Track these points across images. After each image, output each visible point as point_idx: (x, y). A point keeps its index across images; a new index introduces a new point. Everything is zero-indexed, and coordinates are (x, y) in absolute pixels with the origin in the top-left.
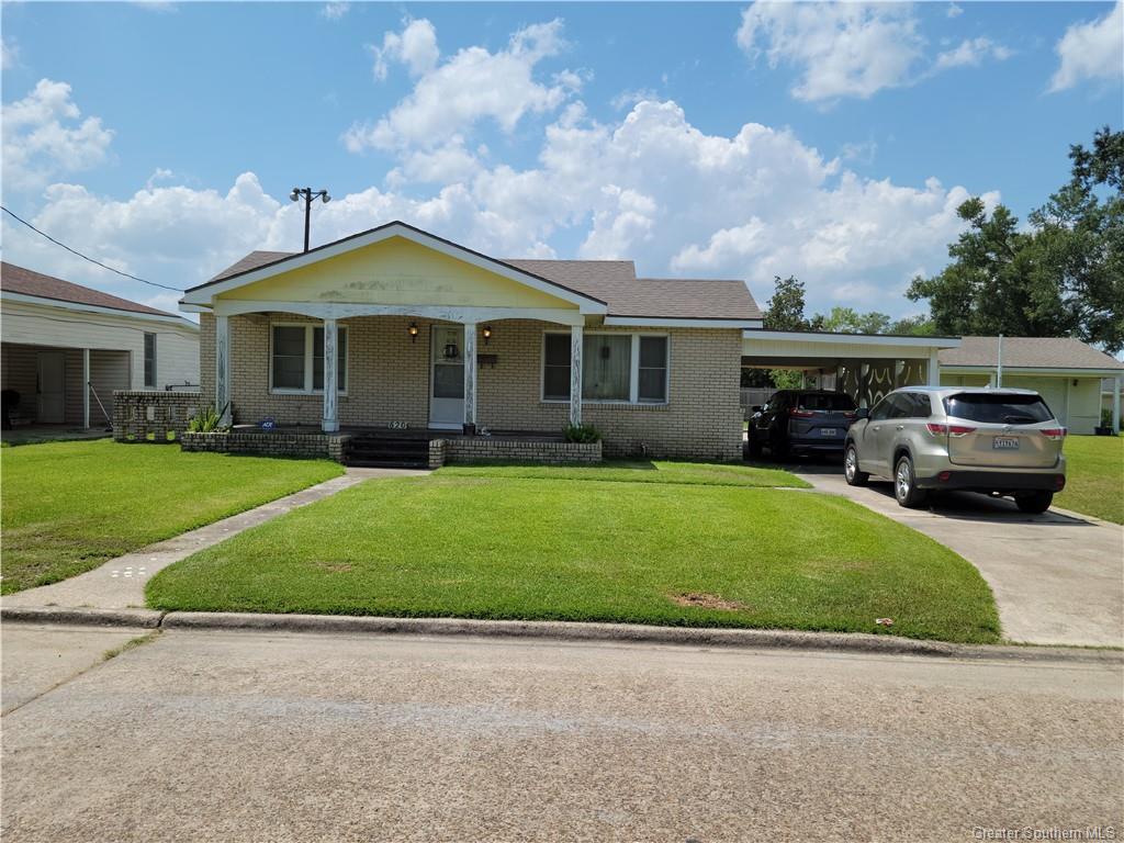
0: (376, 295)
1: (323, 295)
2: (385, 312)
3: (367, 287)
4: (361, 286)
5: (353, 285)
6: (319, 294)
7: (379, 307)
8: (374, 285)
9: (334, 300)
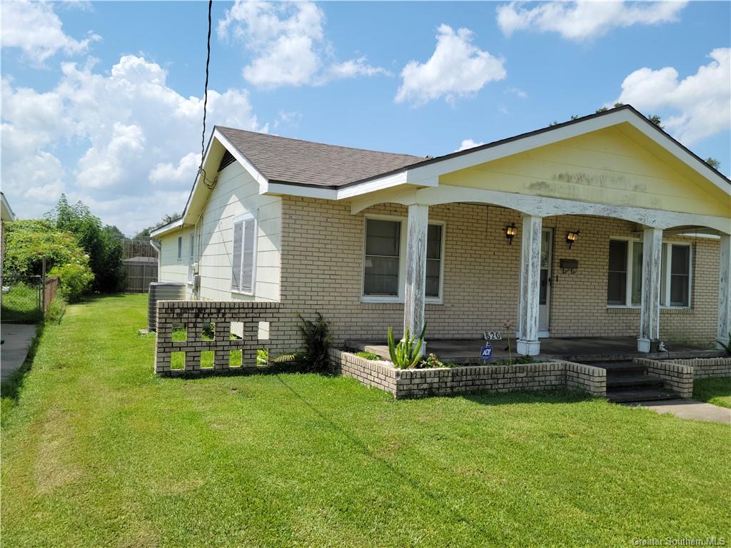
0: (582, 190)
1: (532, 186)
2: (590, 212)
3: (574, 180)
4: (569, 179)
5: (561, 176)
6: (528, 185)
7: (586, 205)
8: (580, 178)
9: (543, 193)
